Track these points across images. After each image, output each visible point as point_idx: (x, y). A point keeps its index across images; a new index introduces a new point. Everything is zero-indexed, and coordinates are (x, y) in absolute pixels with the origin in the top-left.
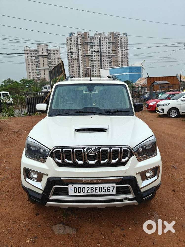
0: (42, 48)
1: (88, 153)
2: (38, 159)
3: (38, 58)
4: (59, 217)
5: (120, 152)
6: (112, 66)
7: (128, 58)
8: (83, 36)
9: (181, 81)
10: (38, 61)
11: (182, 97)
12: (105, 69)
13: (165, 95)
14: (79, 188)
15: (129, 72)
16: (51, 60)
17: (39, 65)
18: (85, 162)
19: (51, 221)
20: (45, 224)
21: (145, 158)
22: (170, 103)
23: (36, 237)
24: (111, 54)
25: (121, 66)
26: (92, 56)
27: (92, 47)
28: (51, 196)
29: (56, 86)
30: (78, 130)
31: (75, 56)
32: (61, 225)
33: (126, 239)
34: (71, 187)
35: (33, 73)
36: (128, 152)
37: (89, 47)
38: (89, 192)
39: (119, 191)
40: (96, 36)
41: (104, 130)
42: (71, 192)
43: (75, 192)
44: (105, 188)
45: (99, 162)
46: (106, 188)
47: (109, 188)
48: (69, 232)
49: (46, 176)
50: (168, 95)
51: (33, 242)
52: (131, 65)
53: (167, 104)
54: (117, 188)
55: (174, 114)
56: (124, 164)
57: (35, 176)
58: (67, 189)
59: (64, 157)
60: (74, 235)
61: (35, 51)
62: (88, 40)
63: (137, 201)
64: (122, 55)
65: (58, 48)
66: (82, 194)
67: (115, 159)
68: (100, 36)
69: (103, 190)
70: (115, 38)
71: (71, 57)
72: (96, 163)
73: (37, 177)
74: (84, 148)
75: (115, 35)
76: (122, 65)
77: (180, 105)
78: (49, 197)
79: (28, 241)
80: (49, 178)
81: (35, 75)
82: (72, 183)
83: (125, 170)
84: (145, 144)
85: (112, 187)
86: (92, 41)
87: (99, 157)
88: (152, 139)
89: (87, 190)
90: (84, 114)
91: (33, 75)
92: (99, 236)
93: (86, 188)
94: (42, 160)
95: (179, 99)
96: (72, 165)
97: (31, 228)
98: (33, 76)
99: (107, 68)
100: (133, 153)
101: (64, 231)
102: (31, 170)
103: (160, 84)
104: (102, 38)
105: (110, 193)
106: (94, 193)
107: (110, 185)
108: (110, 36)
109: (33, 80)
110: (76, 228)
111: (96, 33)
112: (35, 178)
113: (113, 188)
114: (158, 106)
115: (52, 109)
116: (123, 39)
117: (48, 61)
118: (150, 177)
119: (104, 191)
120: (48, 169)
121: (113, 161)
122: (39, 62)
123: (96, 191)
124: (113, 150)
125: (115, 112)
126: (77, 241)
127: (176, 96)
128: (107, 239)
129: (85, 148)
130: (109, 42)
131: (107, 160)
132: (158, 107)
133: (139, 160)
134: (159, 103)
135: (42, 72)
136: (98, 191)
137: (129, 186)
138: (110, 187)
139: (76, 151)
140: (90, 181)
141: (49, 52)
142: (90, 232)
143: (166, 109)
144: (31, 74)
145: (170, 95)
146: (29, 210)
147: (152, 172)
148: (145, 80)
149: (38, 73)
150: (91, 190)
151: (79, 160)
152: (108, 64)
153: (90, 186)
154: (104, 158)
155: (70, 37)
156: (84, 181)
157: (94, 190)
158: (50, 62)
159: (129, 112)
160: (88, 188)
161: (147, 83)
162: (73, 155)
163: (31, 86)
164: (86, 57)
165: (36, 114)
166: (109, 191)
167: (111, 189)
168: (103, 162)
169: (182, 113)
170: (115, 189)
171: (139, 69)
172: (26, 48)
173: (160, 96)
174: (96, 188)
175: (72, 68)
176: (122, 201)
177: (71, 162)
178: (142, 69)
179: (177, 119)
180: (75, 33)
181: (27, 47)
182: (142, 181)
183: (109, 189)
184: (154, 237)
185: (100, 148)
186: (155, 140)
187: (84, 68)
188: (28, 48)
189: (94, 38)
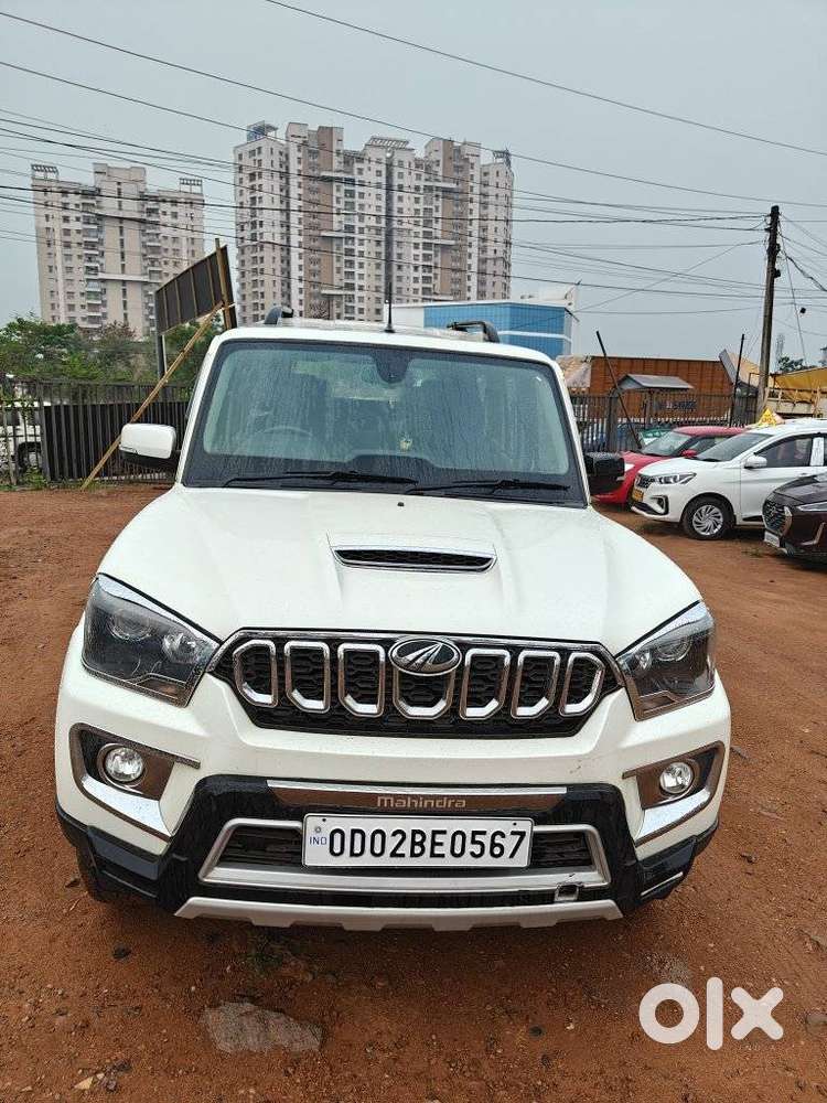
0: (119, 183)
1: (407, 666)
2: (148, 687)
3: (96, 227)
4: (233, 968)
5: (555, 671)
6: (435, 293)
7: (510, 265)
8: (314, 145)
9: (739, 384)
10: (96, 240)
11: (748, 452)
12: (404, 305)
13: (673, 439)
14: (354, 832)
15: (511, 329)
16: (159, 241)
17: (102, 261)
18: (389, 708)
19: (193, 988)
20: (166, 999)
21: (666, 705)
22: (695, 474)
23: (125, 1067)
24: (435, 241)
25: (478, 299)
26: (347, 238)
27: (350, 200)
28: (210, 869)
29: (224, 344)
30: (351, 556)
31: (271, 233)
32: (248, 1006)
33: (557, 1077)
34: (317, 827)
35: (71, 295)
36: (594, 673)
37: (338, 199)
38: (403, 855)
39: (544, 854)
40: (373, 154)
41: (476, 563)
42: (315, 854)
43: (337, 850)
44: (478, 838)
45: (453, 710)
46: (486, 840)
47: (498, 840)
48: (285, 1043)
49: (191, 771)
50: (685, 439)
51: (112, 1087)
52: (522, 298)
53: (682, 477)
54: (536, 837)
55: (708, 521)
56: (572, 726)
57: (132, 769)
58: (296, 837)
59: (288, 681)
60: (309, 1054)
61: (85, 194)
62: (336, 166)
63: (616, 902)
64: (483, 250)
65: (196, 189)
66: (367, 860)
67: (533, 705)
68: (389, 155)
69: (470, 848)
70: (458, 169)
71: (253, 238)
72: (443, 717)
73: (138, 774)
74: (387, 644)
75: (456, 156)
76: (481, 294)
77: (737, 486)
78: (200, 875)
79: (86, 1084)
80: (205, 779)
81: (77, 308)
82: (321, 807)
83: (579, 758)
84: (667, 637)
85: (513, 833)
86: (351, 172)
87: (458, 689)
88: (698, 618)
89: (391, 843)
90: (359, 485)
91: (71, 307)
92: (432, 1062)
93: (388, 834)
94: (171, 690)
95: (733, 457)
96: (324, 721)
97: (95, 1023)
98: (70, 310)
99: (416, 301)
100: (619, 678)
101: (262, 1034)
102: (115, 738)
103: (651, 390)
104: (401, 164)
105: (503, 862)
106: (425, 861)
107: (505, 825)
108: (434, 156)
109: (72, 327)
110: (315, 1023)
111: (374, 139)
112: (129, 776)
113: (518, 837)
114: (646, 482)
115: (205, 453)
116: (492, 179)
117: (145, 246)
118: (680, 793)
119: (473, 854)
120: (202, 738)
121: (523, 711)
122: (101, 249)
123: (438, 850)
124: (526, 658)
125: (506, 485)
126: (328, 1087)
127: (721, 444)
128: (470, 1078)
129: (392, 642)
130: (428, 184)
131: (493, 705)
132: (642, 490)
133: (641, 714)
134: (647, 471)
135: (114, 295)
136: (445, 849)
137: (590, 832)
138: (503, 835)
139: (348, 653)
140: (412, 804)
141: (151, 205)
142: (387, 1041)
143: (679, 497)
144: (61, 299)
145: (695, 438)
146: (82, 931)
147: (689, 770)
148: (584, 366)
149: (93, 296)
150: (414, 843)
151: (359, 700)
152: (419, 286)
153: (408, 824)
154: (480, 693)
155: (255, 146)
156: (382, 801)
157: (428, 844)
158: (153, 253)
159: (565, 489)
160: (399, 837)
161: (592, 381)
162: (334, 674)
163: (60, 355)
164: (321, 244)
165: (86, 483)
166: (497, 851)
167: (509, 843)
168: (473, 712)
169: (745, 520)
170: (527, 842)
171: (555, 317)
172: (40, 175)
173: (647, 441)
174: (439, 838)
175: (254, 287)
176: (552, 902)
177: (322, 707)
178: (567, 316)
179: (722, 544)
180: (275, 129)
181: (45, 169)
182: (644, 809)
183: (496, 842)
184: (683, 1070)
185: (464, 647)
186: (710, 623)
187: (310, 294)
188: (51, 176)
189: (361, 160)
